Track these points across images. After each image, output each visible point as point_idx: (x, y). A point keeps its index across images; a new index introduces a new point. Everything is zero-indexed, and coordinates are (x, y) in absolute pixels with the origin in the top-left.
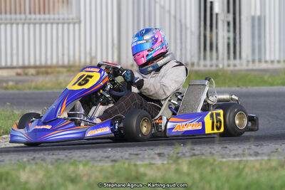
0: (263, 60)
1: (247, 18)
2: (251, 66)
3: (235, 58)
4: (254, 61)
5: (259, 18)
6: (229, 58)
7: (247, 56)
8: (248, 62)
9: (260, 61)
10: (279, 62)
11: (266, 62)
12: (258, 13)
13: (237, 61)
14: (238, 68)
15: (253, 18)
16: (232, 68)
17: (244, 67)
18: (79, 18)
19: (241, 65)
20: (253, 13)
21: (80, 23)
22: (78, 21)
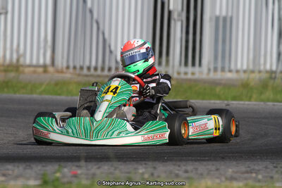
0: (227, 69)
1: (211, 19)
2: (212, 75)
3: (193, 64)
4: (216, 69)
5: (225, 19)
6: (186, 64)
7: (209, 63)
8: (209, 70)
9: (223, 70)
10: (245, 72)
11: (230, 71)
12: (224, 13)
13: (197, 69)
14: (197, 76)
15: (217, 19)
16: (189, 76)
17: (204, 76)
18: (5, 8)
19: (201, 73)
20: (217, 13)
21: (6, 13)
22: (4, 11)
